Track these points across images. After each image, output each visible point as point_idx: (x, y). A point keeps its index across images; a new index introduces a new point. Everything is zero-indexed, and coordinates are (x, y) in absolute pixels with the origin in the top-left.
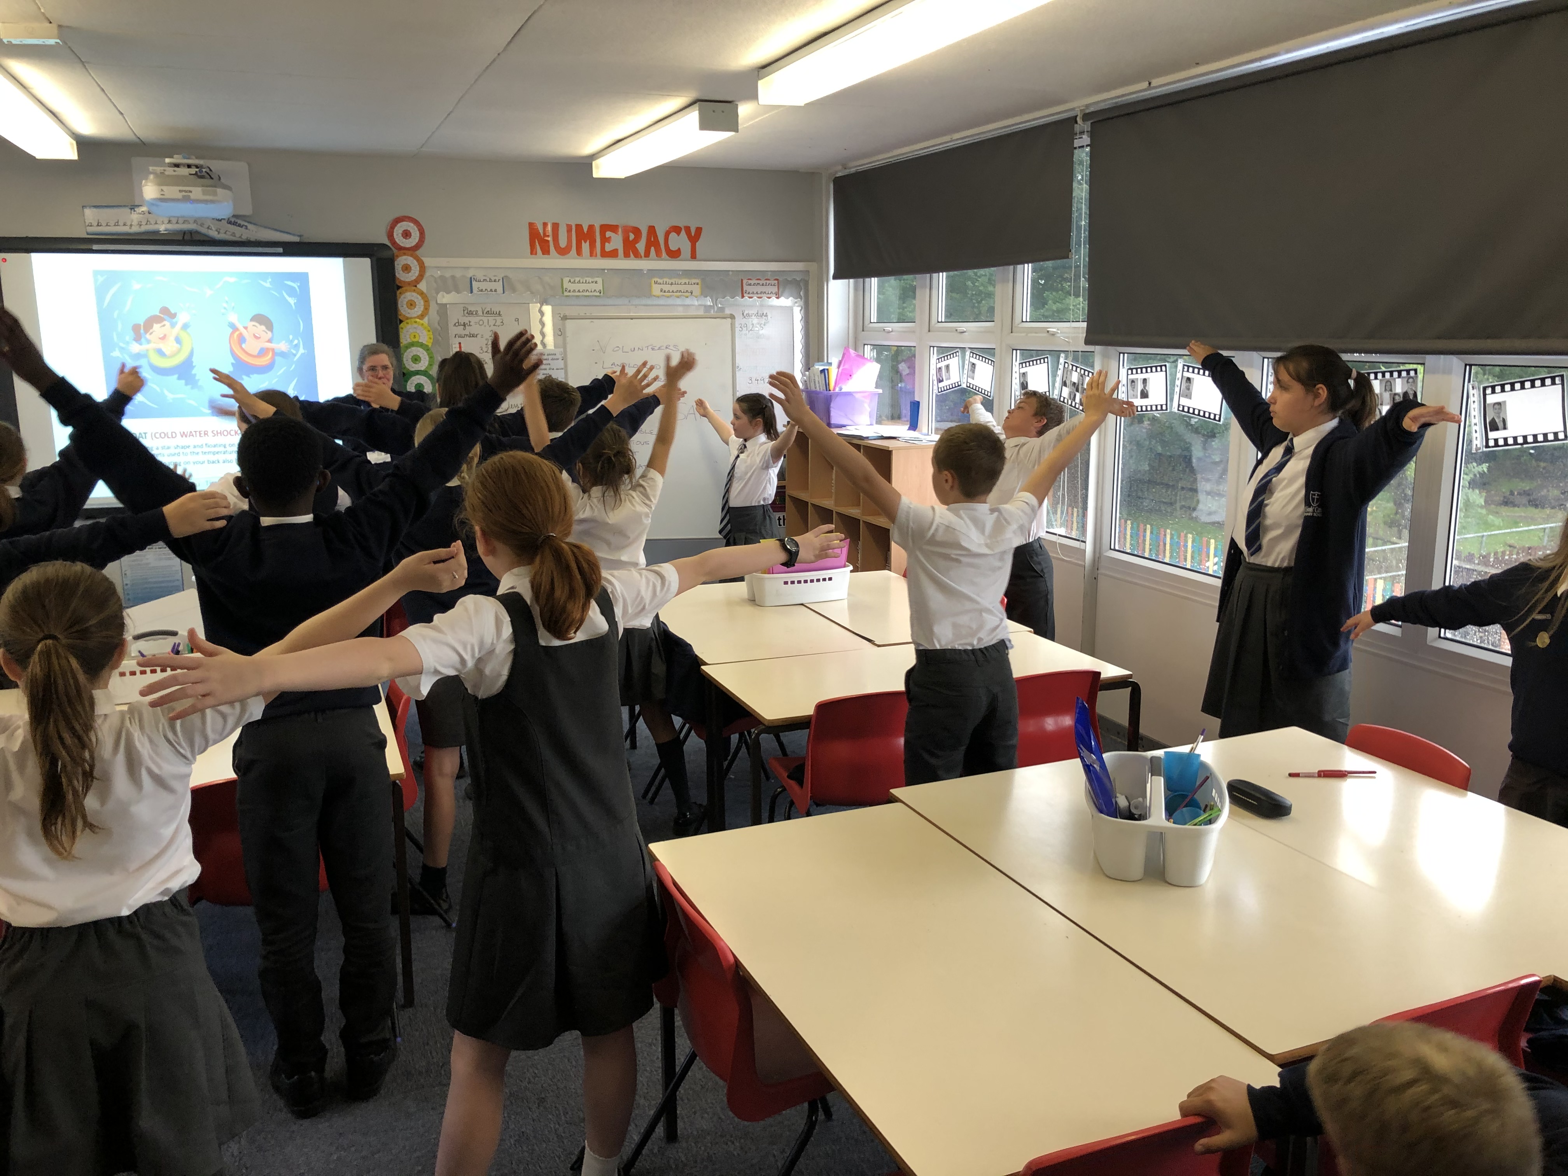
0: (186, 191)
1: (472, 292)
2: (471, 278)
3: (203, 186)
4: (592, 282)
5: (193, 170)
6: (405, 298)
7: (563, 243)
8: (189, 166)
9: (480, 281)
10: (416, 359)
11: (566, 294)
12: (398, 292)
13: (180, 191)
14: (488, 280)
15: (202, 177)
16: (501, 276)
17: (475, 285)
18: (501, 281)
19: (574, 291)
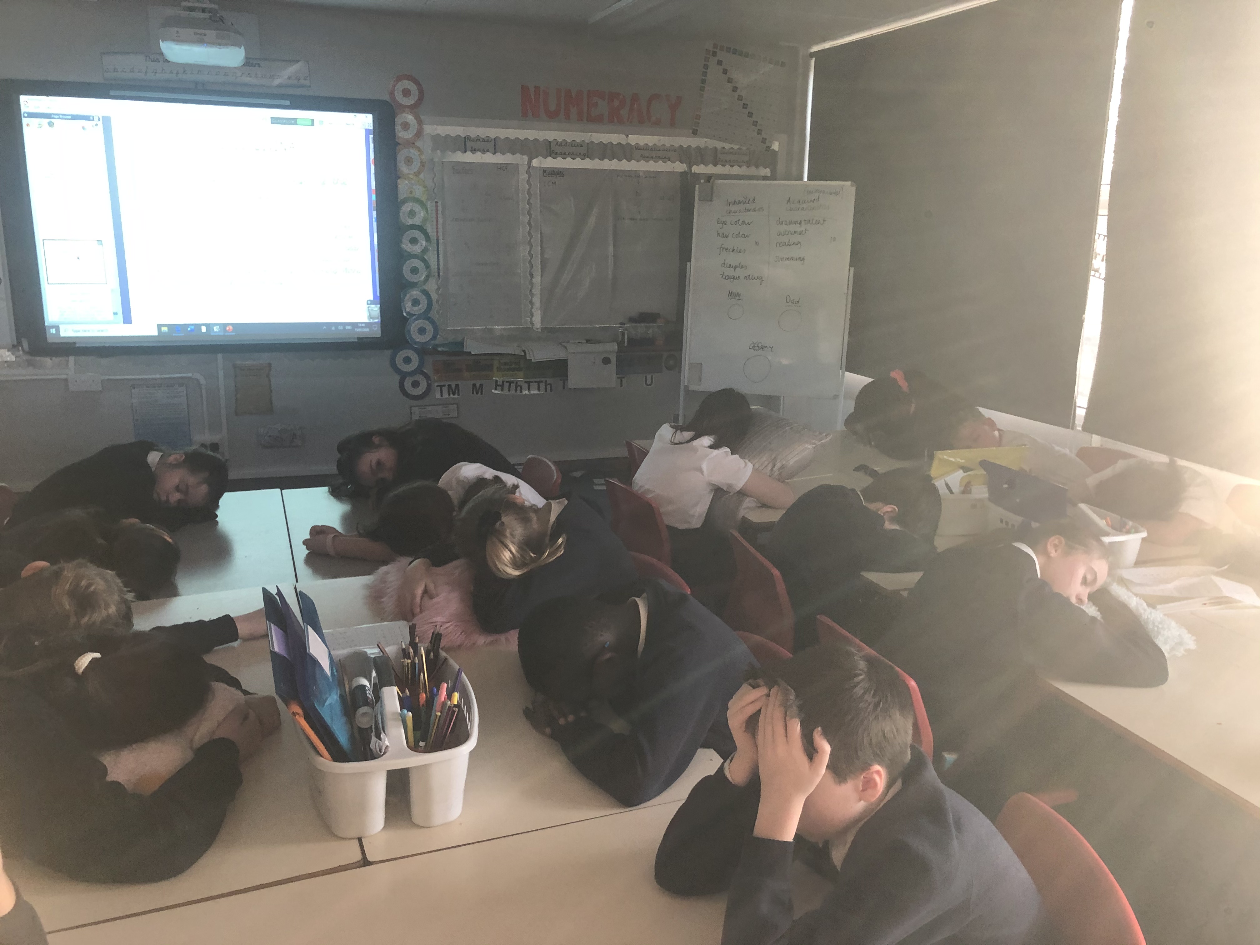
0: (200, 34)
1: (466, 152)
2: (465, 137)
3: (218, 29)
4: (578, 145)
5: (207, 15)
6: (402, 155)
7: (553, 108)
8: (203, 10)
9: (473, 141)
10: (412, 213)
11: (553, 155)
12: (397, 148)
13: (195, 34)
14: (481, 140)
15: (214, 21)
16: (493, 137)
17: (469, 144)
18: (493, 141)
19: (561, 154)
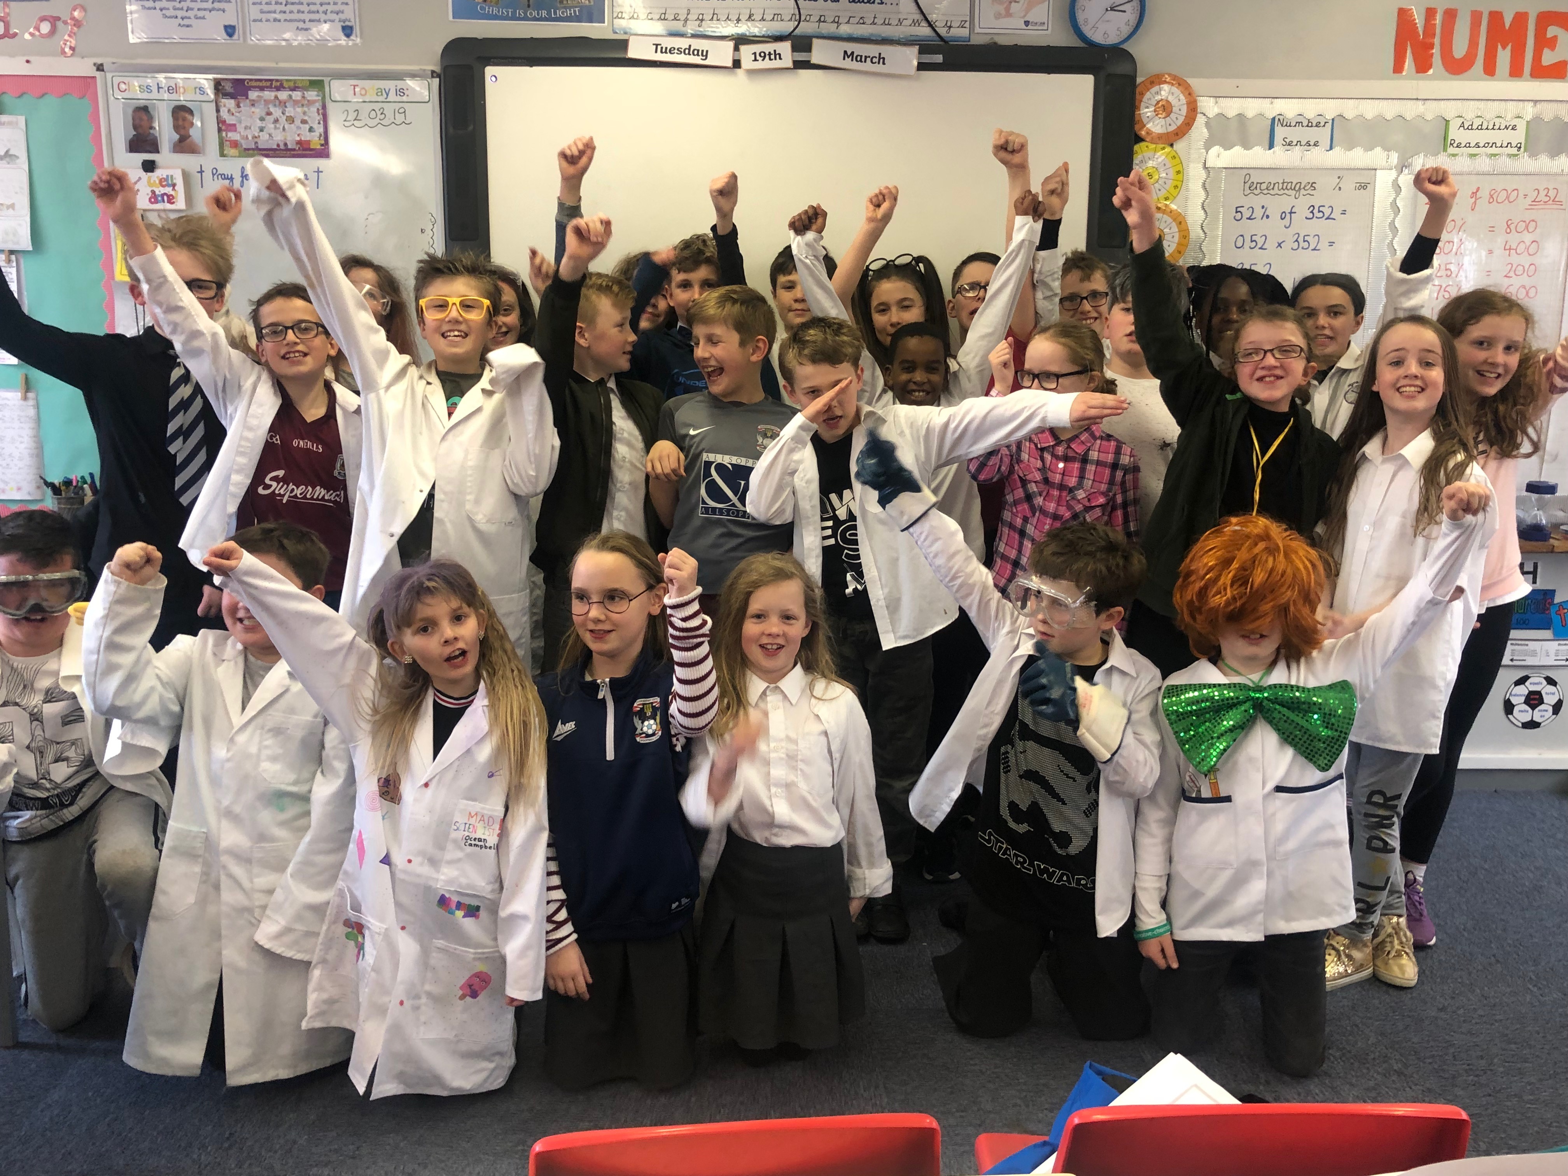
1: (1271, 146)
2: (1274, 119)
4: (1506, 128)
7: (1460, 49)
9: (1288, 126)
11: (1451, 150)
14: (1305, 123)
16: (1329, 117)
17: (1280, 132)
18: (1329, 125)
19: (1468, 145)
